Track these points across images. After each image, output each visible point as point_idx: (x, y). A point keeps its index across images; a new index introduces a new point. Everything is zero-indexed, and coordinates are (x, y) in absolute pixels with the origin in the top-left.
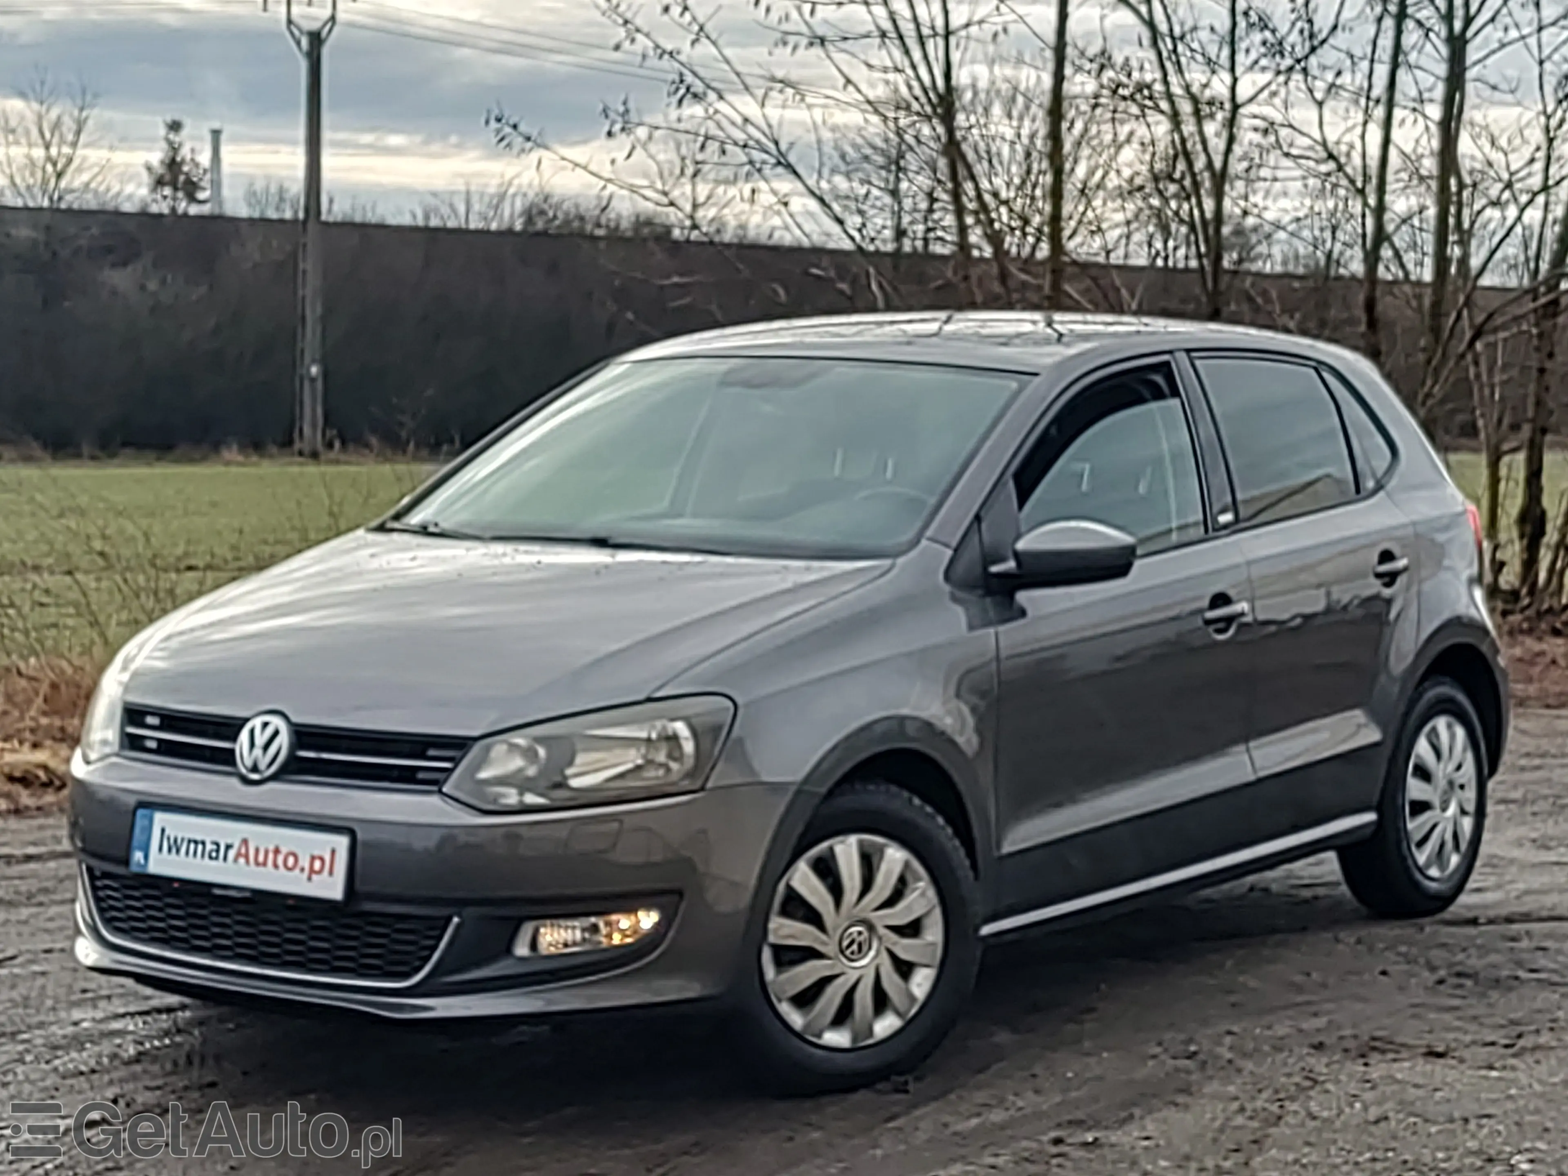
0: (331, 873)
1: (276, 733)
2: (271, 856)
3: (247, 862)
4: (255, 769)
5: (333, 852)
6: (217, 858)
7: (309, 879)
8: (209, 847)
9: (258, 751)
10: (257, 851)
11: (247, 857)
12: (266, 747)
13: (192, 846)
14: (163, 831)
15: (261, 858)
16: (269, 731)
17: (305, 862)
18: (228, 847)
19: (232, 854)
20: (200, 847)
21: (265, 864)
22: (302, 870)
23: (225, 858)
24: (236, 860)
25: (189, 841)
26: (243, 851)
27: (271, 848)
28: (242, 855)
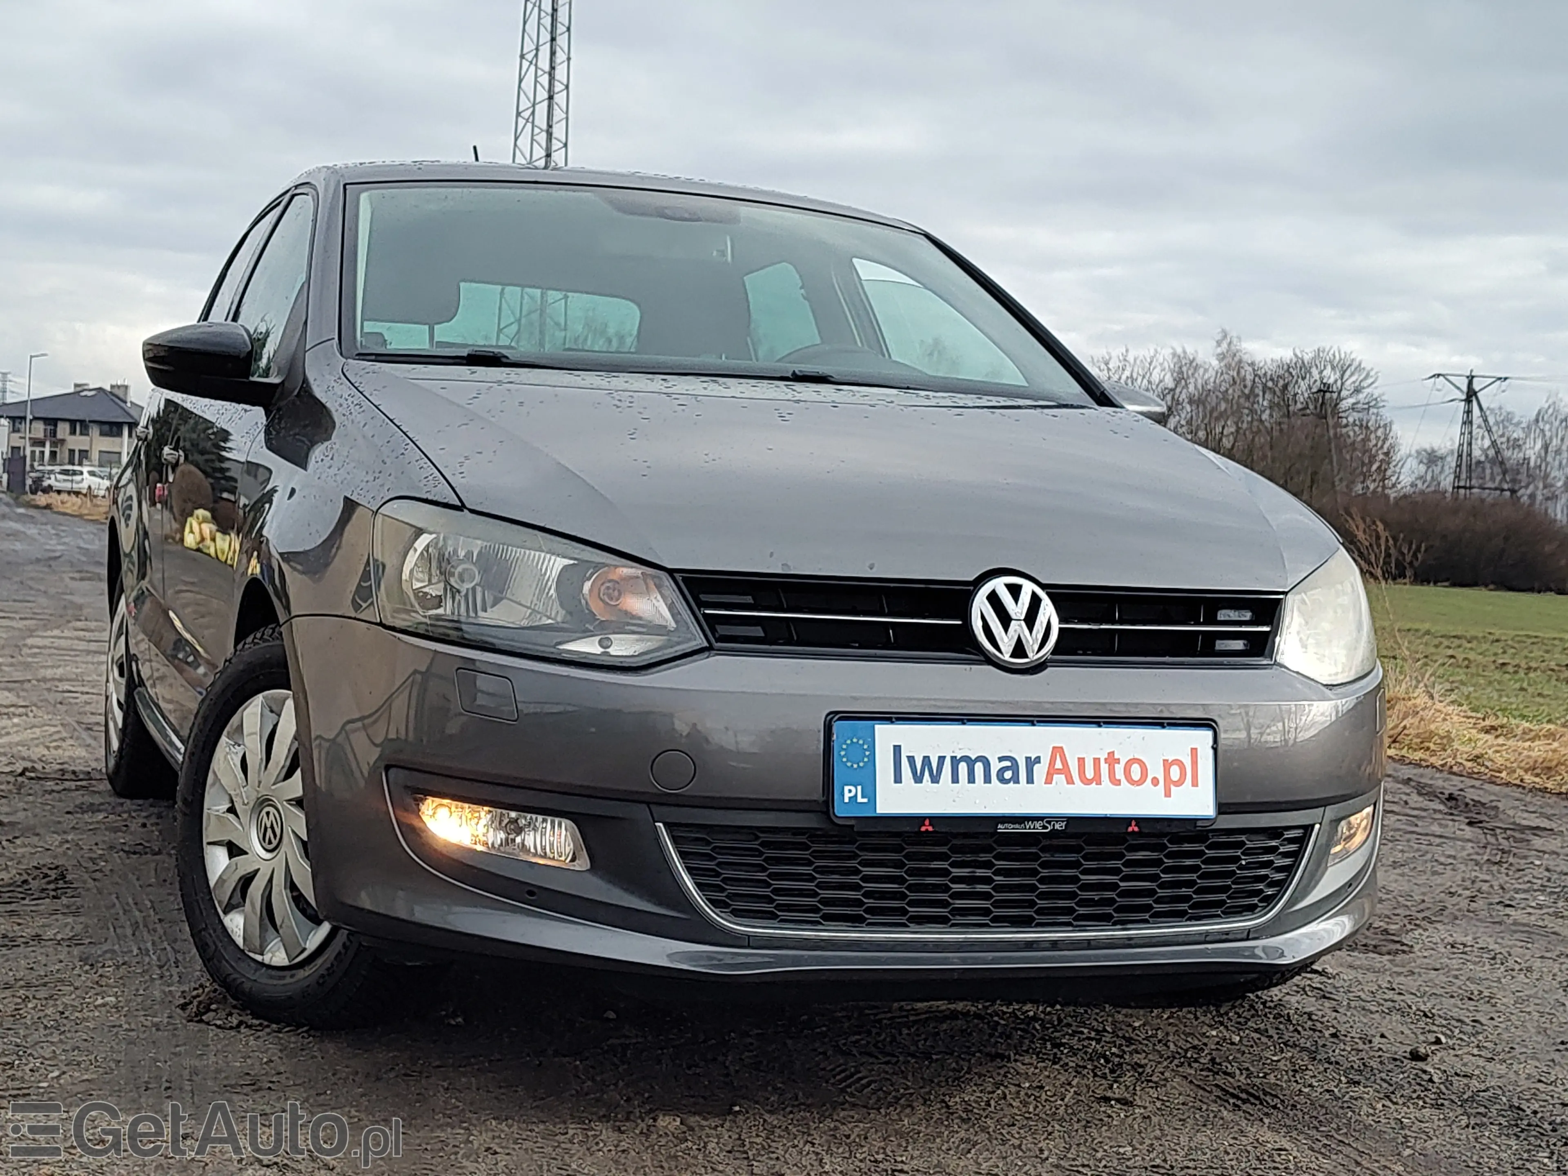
0: (1195, 784)
1: (1035, 601)
2: (1104, 768)
3: (1070, 781)
4: (1019, 650)
5: (1194, 751)
6: (1016, 779)
7: (1168, 794)
8: (995, 766)
9: (1018, 627)
10: (1081, 761)
11: (1066, 770)
12: (1030, 619)
13: (963, 767)
14: (897, 749)
15: (1090, 774)
16: (1025, 598)
17: (1156, 770)
18: (1031, 763)
19: (1040, 771)
20: (979, 767)
21: (1097, 779)
22: (1155, 782)
23: (1030, 780)
24: (1049, 781)
25: (955, 762)
26: (1059, 765)
27: (1103, 756)
28: (1059, 772)
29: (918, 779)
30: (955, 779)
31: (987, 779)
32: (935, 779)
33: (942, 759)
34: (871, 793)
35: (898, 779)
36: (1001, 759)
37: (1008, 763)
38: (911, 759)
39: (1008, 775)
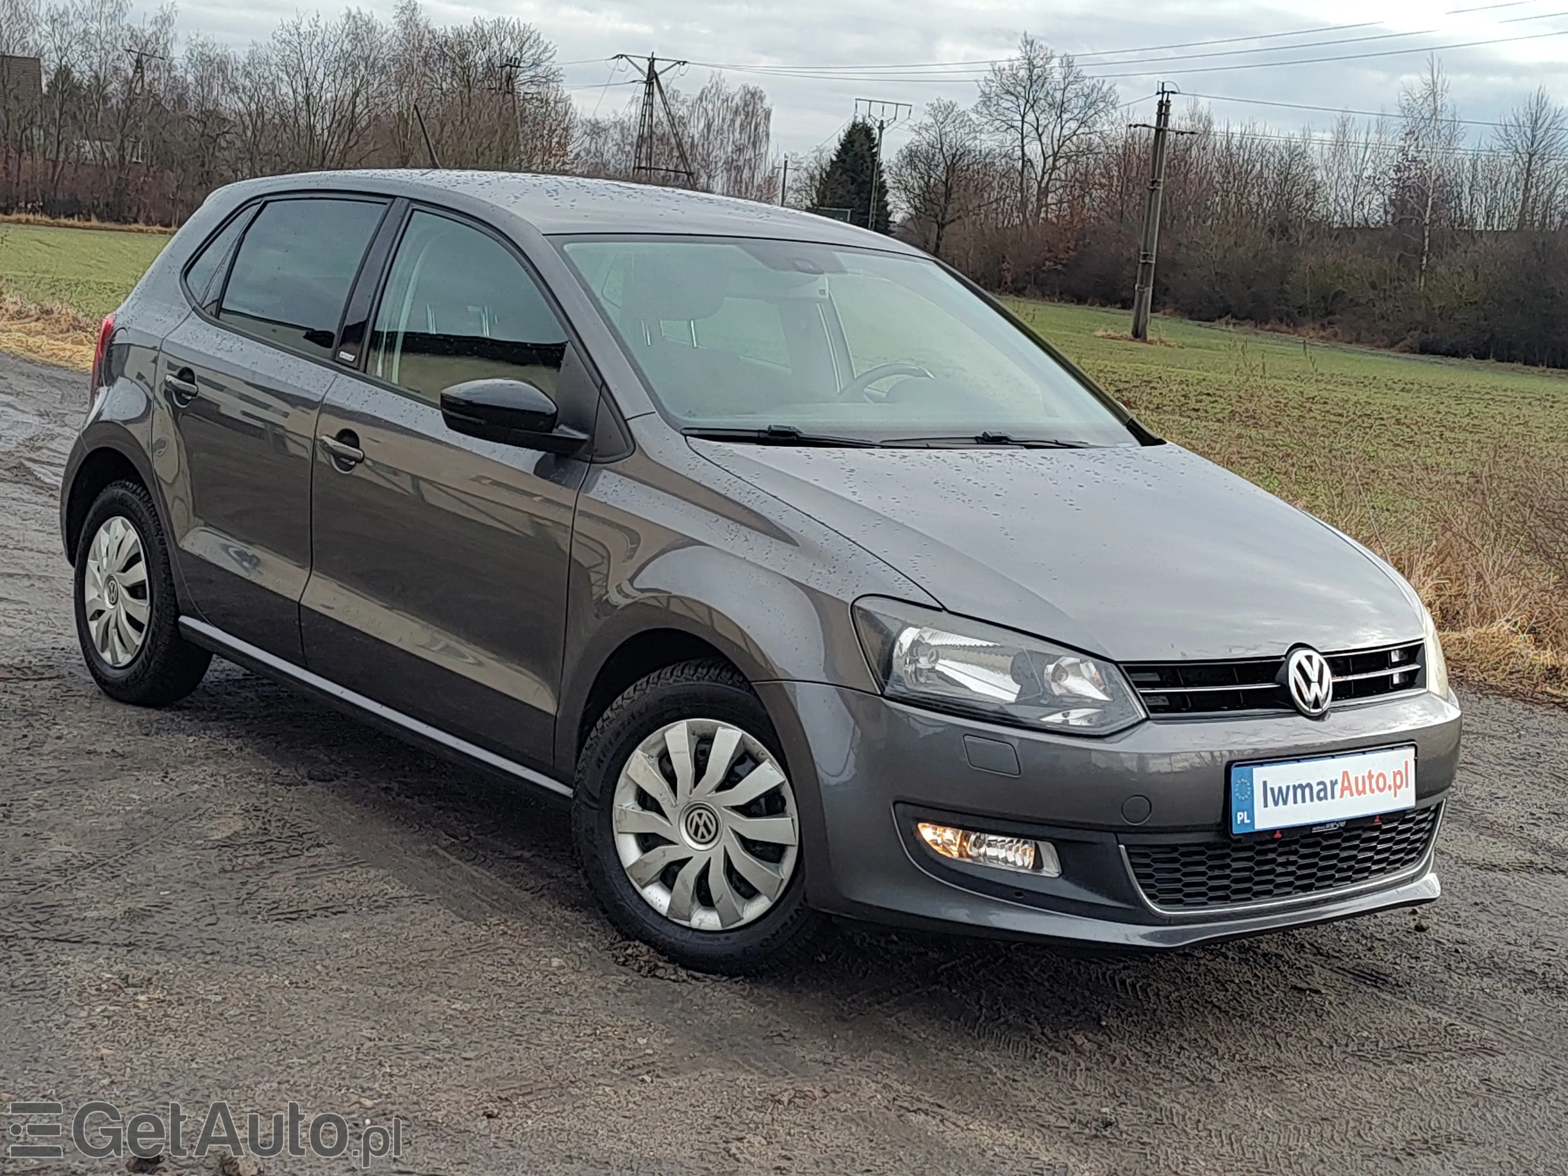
1: (1320, 667)
2: (1367, 782)
3: (1351, 794)
4: (1317, 703)
5: (1406, 764)
6: (1326, 797)
7: (1395, 795)
8: (1316, 789)
9: (1315, 687)
10: (1356, 779)
11: (1349, 788)
12: (1319, 681)
13: (1299, 791)
14: (1265, 783)
15: (1360, 788)
16: (1315, 665)
17: (1390, 781)
18: (1333, 784)
19: (1337, 790)
20: (1307, 790)
21: (1364, 791)
22: (1390, 787)
23: (1333, 796)
25: (1295, 788)
26: (1346, 784)
27: (1366, 774)
28: (1346, 788)
29: (1276, 803)
30: (1295, 802)
31: (1312, 800)
32: (1285, 802)
33: (1288, 787)
34: (1251, 817)
35: (1266, 806)
36: (1319, 784)
37: (1321, 787)
38: (1272, 790)
39: (1322, 794)
